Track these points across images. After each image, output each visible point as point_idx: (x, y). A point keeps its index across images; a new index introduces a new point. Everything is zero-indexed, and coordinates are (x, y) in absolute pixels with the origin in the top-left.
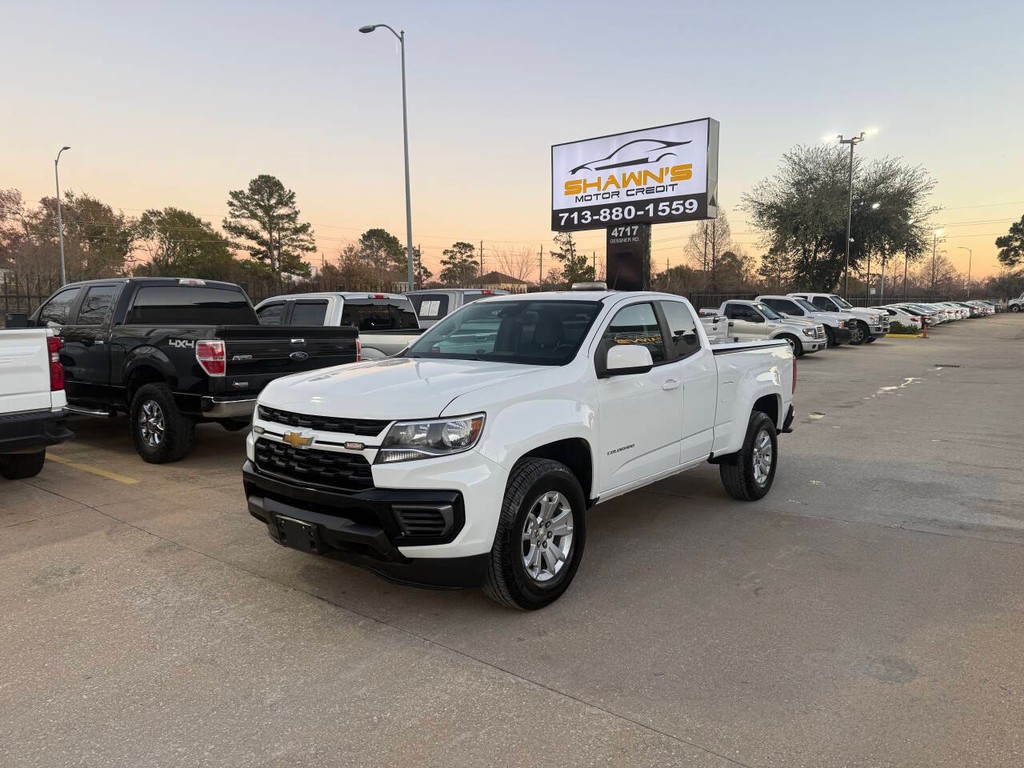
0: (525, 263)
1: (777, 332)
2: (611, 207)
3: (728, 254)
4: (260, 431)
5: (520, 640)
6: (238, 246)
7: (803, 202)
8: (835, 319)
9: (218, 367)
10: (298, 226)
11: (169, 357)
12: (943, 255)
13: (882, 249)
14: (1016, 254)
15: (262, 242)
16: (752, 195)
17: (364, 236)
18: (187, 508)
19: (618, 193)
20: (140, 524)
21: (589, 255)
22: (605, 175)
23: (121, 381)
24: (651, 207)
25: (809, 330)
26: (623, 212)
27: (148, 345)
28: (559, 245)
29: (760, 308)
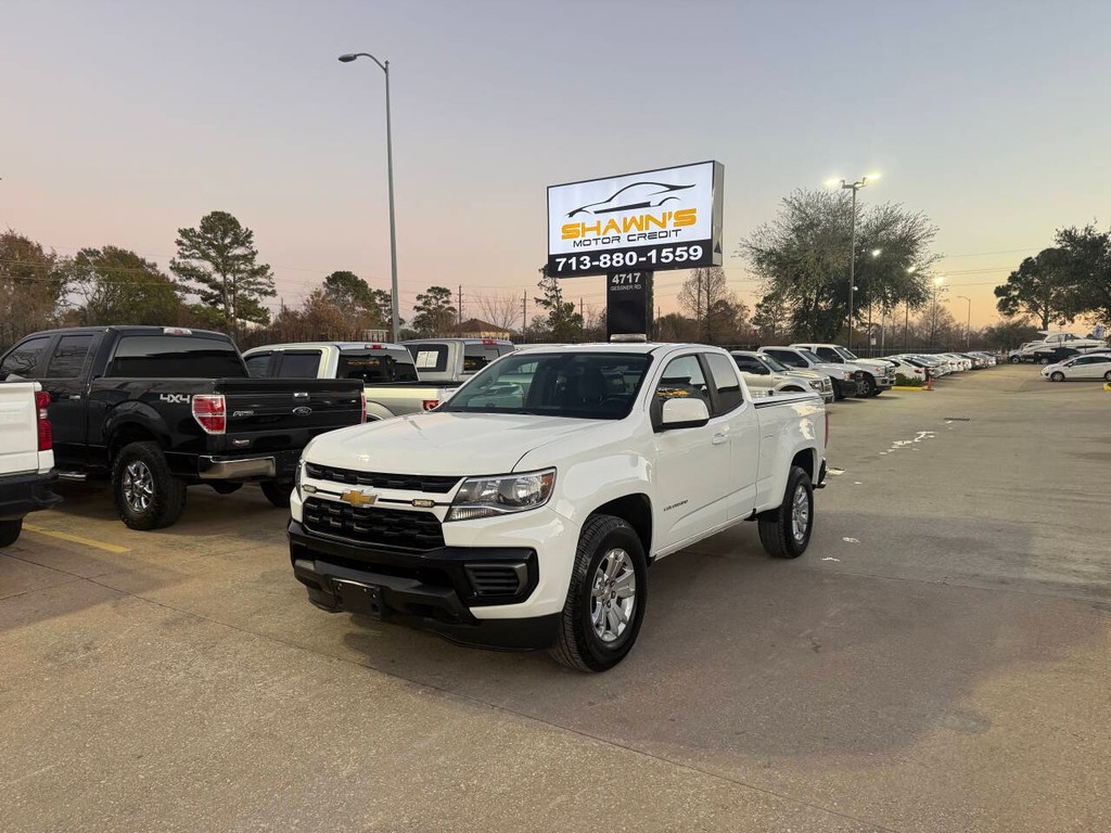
0: (510, 310)
1: (783, 384)
2: (611, 252)
3: (722, 303)
4: (312, 489)
5: (591, 704)
6: (187, 290)
7: (804, 249)
8: (842, 371)
9: (217, 424)
10: (256, 268)
11: (159, 413)
12: (942, 304)
13: (885, 298)
14: (1016, 304)
15: (215, 286)
16: (750, 241)
17: (328, 278)
18: (193, 577)
19: (618, 238)
20: (148, 595)
21: (576, 302)
22: (605, 218)
23: (101, 440)
24: (653, 253)
25: (816, 382)
26: (624, 259)
27: (132, 400)
28: (544, 291)
29: (764, 358)
